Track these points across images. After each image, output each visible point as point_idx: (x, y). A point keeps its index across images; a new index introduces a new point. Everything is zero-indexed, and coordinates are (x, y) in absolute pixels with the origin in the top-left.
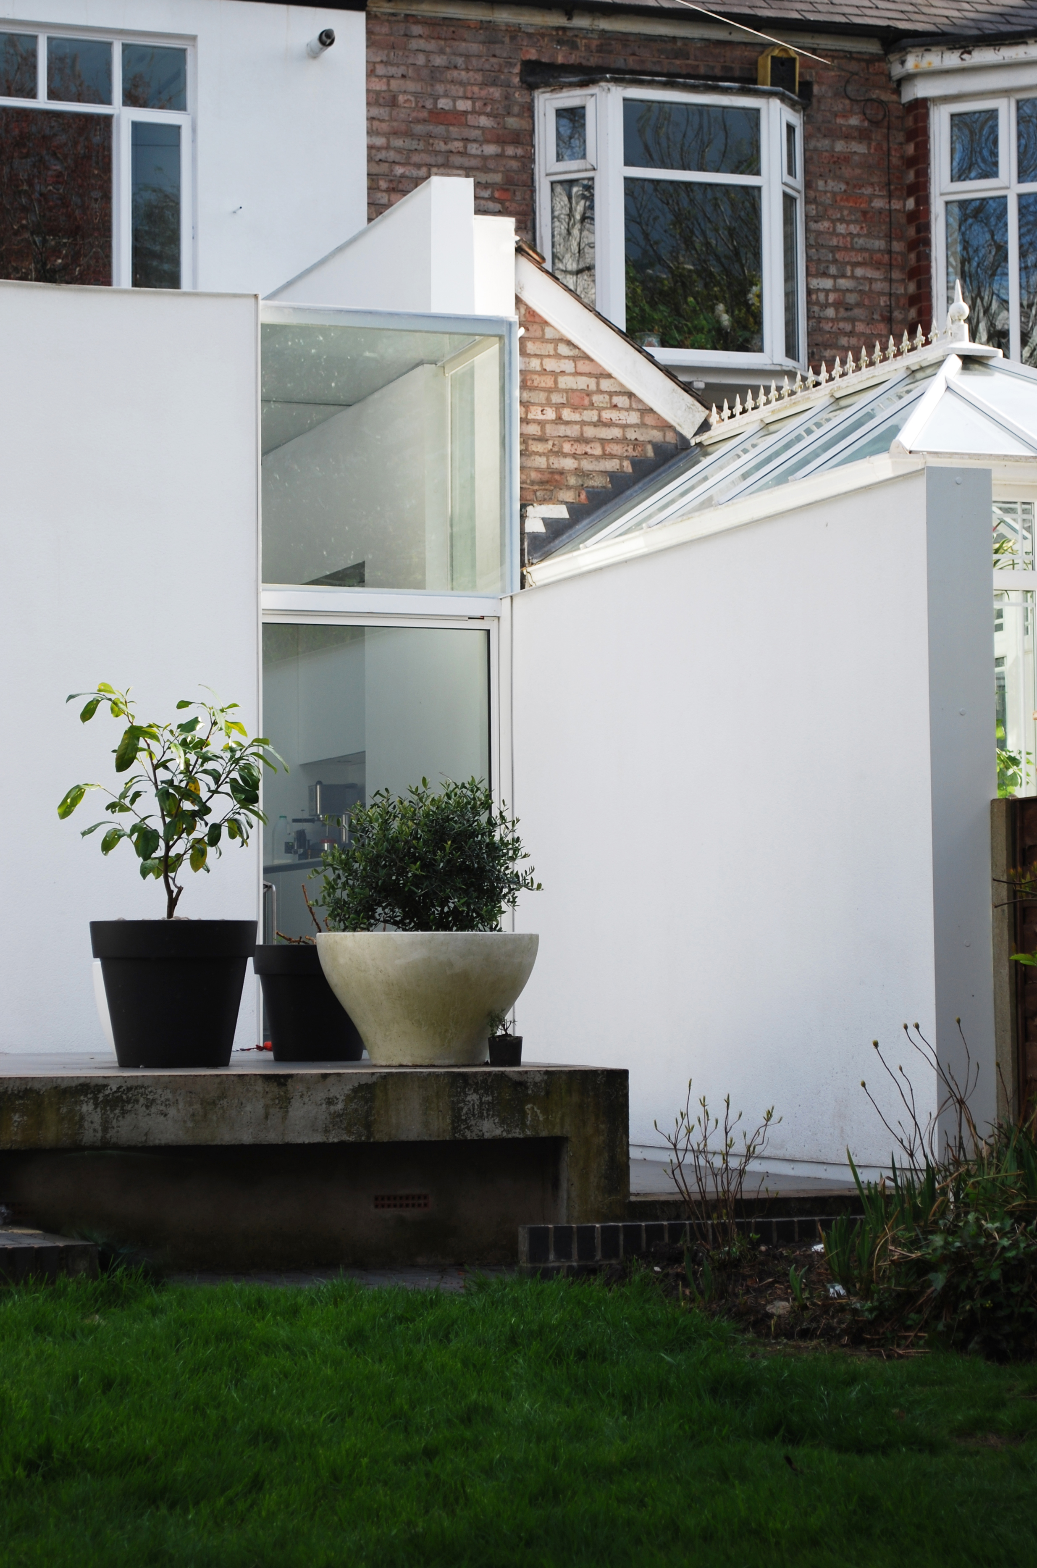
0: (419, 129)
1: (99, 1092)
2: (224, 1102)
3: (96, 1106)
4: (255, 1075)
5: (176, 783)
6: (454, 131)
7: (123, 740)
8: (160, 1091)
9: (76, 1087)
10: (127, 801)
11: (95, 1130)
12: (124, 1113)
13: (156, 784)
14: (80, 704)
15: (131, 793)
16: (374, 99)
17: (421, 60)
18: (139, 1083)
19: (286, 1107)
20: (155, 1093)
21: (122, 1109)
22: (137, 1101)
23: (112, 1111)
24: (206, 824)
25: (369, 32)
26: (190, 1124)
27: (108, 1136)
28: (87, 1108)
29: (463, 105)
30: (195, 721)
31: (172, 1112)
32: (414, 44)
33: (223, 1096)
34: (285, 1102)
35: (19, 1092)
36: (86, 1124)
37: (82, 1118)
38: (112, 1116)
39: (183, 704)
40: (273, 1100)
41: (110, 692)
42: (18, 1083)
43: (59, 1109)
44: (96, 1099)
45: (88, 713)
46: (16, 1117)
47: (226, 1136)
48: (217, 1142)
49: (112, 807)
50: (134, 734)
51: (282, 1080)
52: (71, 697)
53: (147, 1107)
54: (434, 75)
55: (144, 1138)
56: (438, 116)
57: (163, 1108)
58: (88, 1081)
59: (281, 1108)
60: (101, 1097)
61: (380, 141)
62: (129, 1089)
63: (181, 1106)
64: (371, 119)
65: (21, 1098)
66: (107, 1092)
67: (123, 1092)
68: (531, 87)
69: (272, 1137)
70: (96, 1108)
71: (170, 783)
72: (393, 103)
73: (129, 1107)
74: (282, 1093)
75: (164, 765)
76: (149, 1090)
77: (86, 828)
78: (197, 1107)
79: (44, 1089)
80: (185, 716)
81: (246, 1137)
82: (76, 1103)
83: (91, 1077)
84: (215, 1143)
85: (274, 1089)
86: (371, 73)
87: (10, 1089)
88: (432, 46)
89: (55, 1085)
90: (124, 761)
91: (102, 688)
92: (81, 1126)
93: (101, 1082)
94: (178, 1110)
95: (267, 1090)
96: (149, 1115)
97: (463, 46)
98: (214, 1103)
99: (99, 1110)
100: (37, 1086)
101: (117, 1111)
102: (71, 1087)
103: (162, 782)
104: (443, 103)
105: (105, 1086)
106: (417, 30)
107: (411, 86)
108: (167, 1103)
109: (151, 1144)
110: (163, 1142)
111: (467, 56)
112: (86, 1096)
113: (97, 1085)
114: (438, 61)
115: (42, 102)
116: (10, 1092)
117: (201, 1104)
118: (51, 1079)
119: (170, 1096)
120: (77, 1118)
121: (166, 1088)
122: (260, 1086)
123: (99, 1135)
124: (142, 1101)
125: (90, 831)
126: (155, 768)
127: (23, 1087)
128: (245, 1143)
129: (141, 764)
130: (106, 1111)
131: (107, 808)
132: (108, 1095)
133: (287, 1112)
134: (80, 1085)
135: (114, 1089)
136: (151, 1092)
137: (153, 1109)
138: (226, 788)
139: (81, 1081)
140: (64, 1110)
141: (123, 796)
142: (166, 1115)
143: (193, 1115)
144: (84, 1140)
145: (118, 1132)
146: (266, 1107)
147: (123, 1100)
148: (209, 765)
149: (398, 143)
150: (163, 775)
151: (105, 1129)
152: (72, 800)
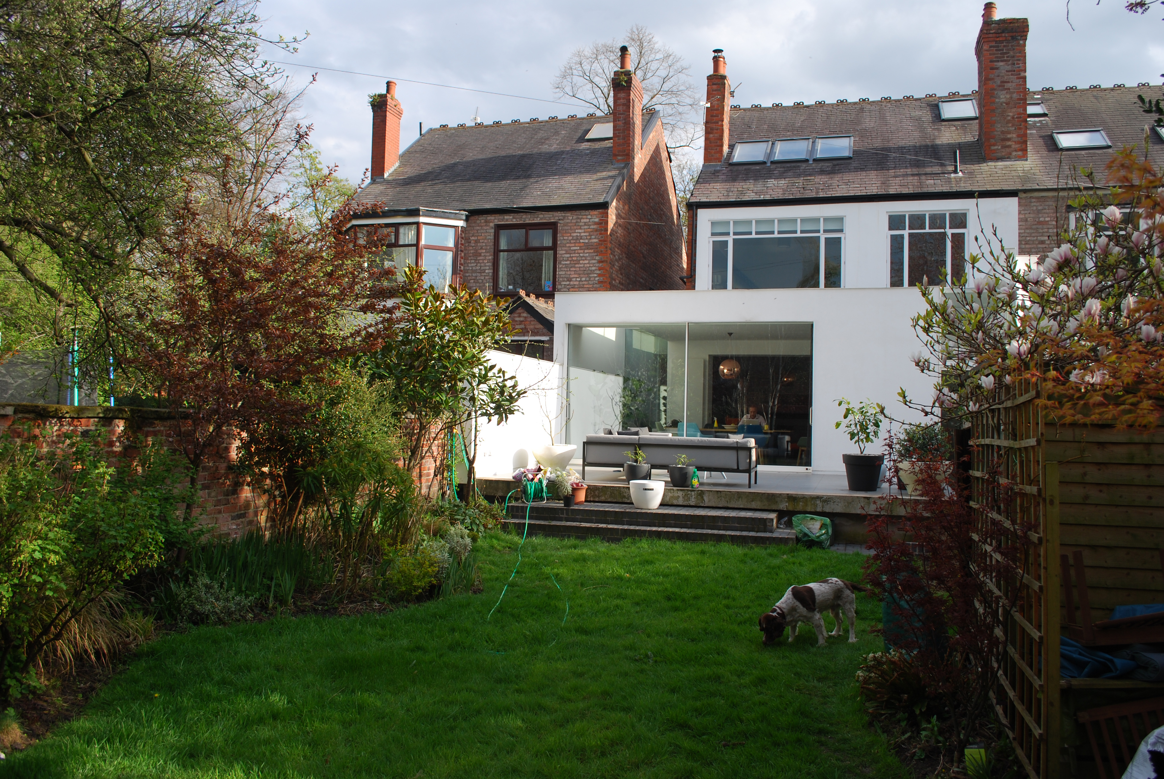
0: (1034, 227)
5: (860, 421)
6: (1045, 226)
7: (846, 411)
10: (849, 425)
13: (855, 421)
14: (838, 402)
15: (849, 423)
16: (1020, 220)
17: (1035, 208)
19: (869, 505)
24: (867, 432)
25: (1019, 202)
26: (844, 508)
28: (818, 502)
29: (1047, 219)
30: (864, 407)
31: (840, 504)
32: (1033, 204)
35: (802, 497)
36: (818, 506)
39: (861, 402)
40: (866, 503)
41: (845, 399)
43: (812, 502)
44: (820, 500)
45: (840, 404)
46: (802, 503)
47: (853, 511)
48: (850, 512)
50: (848, 410)
51: (869, 498)
52: (836, 400)
53: (833, 503)
54: (1039, 212)
55: (832, 510)
56: (1040, 223)
57: (837, 503)
61: (1022, 231)
64: (1019, 225)
65: (802, 499)
66: (823, 499)
67: (827, 499)
68: (1069, 212)
72: (1026, 220)
75: (856, 417)
80: (861, 405)
85: (866, 500)
86: (1020, 213)
88: (1038, 204)
90: (845, 417)
91: (843, 398)
95: (864, 501)
97: (1047, 203)
98: (850, 503)
103: (857, 421)
104: (1041, 219)
105: (823, 497)
106: (1033, 200)
107: (1032, 215)
109: (834, 512)
110: (837, 512)
111: (1049, 206)
112: (818, 499)
114: (1040, 208)
115: (927, 230)
116: (800, 497)
117: (847, 503)
121: (839, 498)
122: (862, 500)
124: (832, 501)
125: (843, 431)
126: (854, 417)
129: (850, 417)
130: (823, 503)
131: (845, 427)
134: (817, 497)
136: (834, 499)
138: (872, 423)
141: (847, 424)
142: (838, 505)
143: (845, 505)
144: (814, 509)
145: (826, 508)
146: (864, 505)
148: (868, 417)
149: (1028, 231)
150: (856, 419)
151: (822, 507)
152: (838, 425)
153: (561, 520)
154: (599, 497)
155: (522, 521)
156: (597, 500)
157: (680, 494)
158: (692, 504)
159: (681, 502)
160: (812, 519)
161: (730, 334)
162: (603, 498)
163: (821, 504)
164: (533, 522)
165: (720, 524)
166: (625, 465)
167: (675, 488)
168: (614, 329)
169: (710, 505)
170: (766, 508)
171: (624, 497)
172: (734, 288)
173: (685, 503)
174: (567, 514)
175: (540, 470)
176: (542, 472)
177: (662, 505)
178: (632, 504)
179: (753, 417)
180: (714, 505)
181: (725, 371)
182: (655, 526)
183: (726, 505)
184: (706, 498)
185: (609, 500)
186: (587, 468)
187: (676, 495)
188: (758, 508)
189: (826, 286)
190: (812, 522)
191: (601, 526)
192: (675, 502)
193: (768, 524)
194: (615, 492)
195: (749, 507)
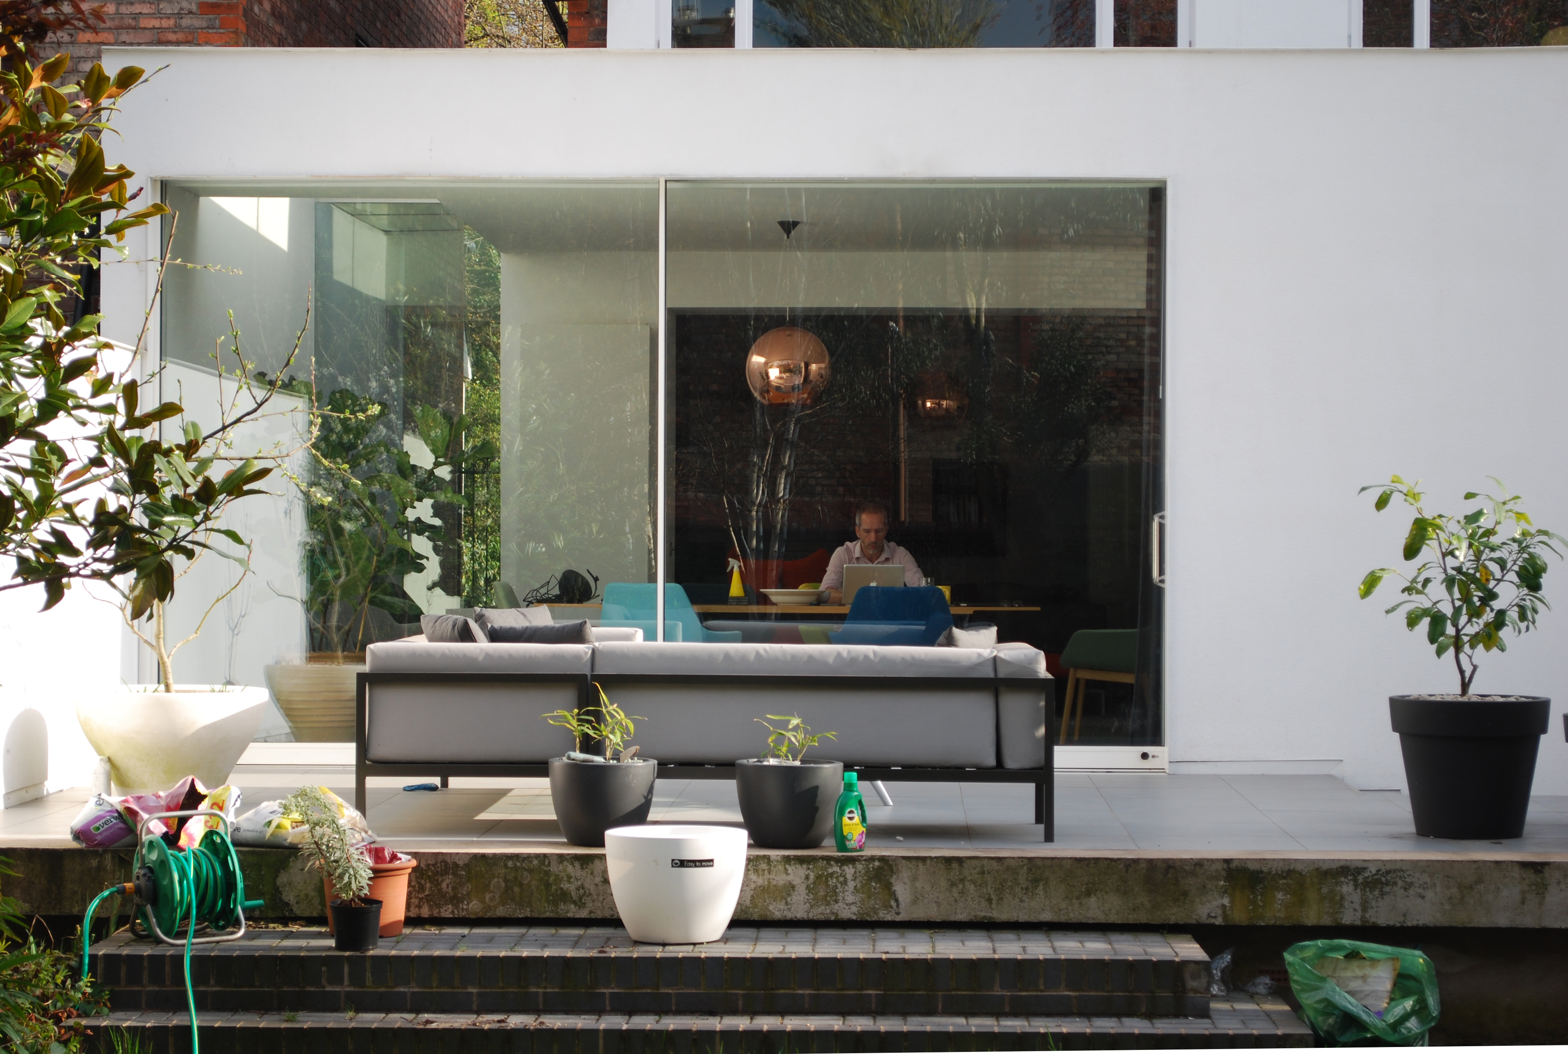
1: (1359, 873)
2: (1481, 887)
3: (1356, 886)
4: (1512, 862)
5: (1464, 570)
7: (1412, 531)
8: (1418, 875)
9: (1337, 869)
10: (1419, 586)
11: (1355, 910)
12: (1383, 894)
13: (1445, 570)
14: (1374, 495)
15: (1421, 579)
18: (1398, 867)
19: (1543, 893)
20: (1413, 877)
21: (1381, 891)
22: (1395, 884)
23: (1371, 892)
24: (1492, 610)
26: (1447, 907)
27: (1367, 915)
28: (1347, 888)
30: (1480, 513)
31: (1429, 894)
33: (1480, 881)
34: (1541, 889)
35: (1283, 872)
36: (1346, 904)
37: (1342, 898)
38: (1371, 897)
39: (1469, 496)
40: (1529, 886)
41: (1401, 483)
42: (1281, 864)
43: (1320, 889)
44: (1355, 880)
45: (1382, 503)
46: (1280, 896)
47: (1482, 920)
48: (1475, 924)
49: (1408, 590)
51: (1539, 867)
52: (1364, 489)
53: (1405, 889)
55: (1402, 919)
57: (1420, 891)
58: (1349, 864)
59: (1537, 894)
60: (1360, 879)
62: (1388, 872)
63: (1438, 889)
65: (1285, 878)
66: (1366, 875)
67: (1382, 875)
69: (1528, 921)
70: (1356, 889)
71: (1459, 570)
73: (1387, 889)
74: (1539, 880)
75: (1452, 553)
76: (1408, 873)
77: (1389, 607)
78: (1455, 891)
79: (1306, 870)
81: (1503, 921)
82: (1337, 883)
83: (1351, 860)
84: (1472, 925)
85: (1531, 876)
87: (1274, 870)
89: (1317, 866)
90: (1411, 551)
91: (1395, 479)
92: (1342, 906)
93: (1360, 865)
94: (1436, 893)
95: (1524, 876)
96: (1407, 896)
98: (1471, 888)
99: (1359, 891)
100: (1299, 867)
101: (1376, 893)
102: (1331, 869)
103: (1453, 569)
105: (1364, 869)
108: (1424, 886)
109: (1410, 924)
110: (1421, 923)
112: (1346, 877)
113: (1357, 868)
116: (1274, 873)
117: (1459, 888)
118: (1313, 861)
119: (1428, 880)
120: (1338, 898)
121: (1424, 872)
122: (1516, 873)
123: (1359, 914)
124: (1400, 883)
125: (1393, 609)
126: (1444, 555)
127: (1287, 868)
128: (1502, 926)
130: (1365, 891)
131: (1403, 591)
132: (1368, 878)
133: (1544, 897)
134: (1341, 867)
135: (1374, 872)
136: (1409, 875)
137: (1411, 892)
138: (1512, 576)
139: (1342, 864)
140: (1325, 890)
141: (1414, 581)
142: (1423, 898)
143: (1451, 898)
144: (1345, 919)
145: (1377, 912)
146: (1523, 892)
147: (1382, 883)
148: (1496, 555)
150: (1450, 562)
151: (1365, 909)
152: (1371, 583)
153: (332, 1005)
154: (455, 900)
155: (175, 1021)
156: (447, 912)
157: (797, 875)
158: (847, 913)
159: (799, 908)
160: (1353, 956)
161: (788, 227)
162: (474, 907)
163: (1356, 897)
164: (218, 1021)
165: (998, 992)
166: (558, 764)
167: (775, 854)
168: (284, 203)
169: (919, 914)
170: (1143, 918)
171: (564, 896)
172: (760, 41)
173: (820, 912)
174: (357, 979)
175: (193, 799)
176: (204, 806)
177: (736, 923)
178: (617, 923)
179: (873, 553)
180: (934, 913)
181: (774, 373)
182: (734, 1012)
183: (982, 912)
184: (902, 889)
185: (501, 912)
186: (372, 782)
187: (779, 879)
188: (1113, 918)
189: (1121, 39)
190: (1355, 969)
191: (515, 1021)
192: (777, 910)
193: (1191, 984)
194: (527, 878)
195: (1075, 915)
